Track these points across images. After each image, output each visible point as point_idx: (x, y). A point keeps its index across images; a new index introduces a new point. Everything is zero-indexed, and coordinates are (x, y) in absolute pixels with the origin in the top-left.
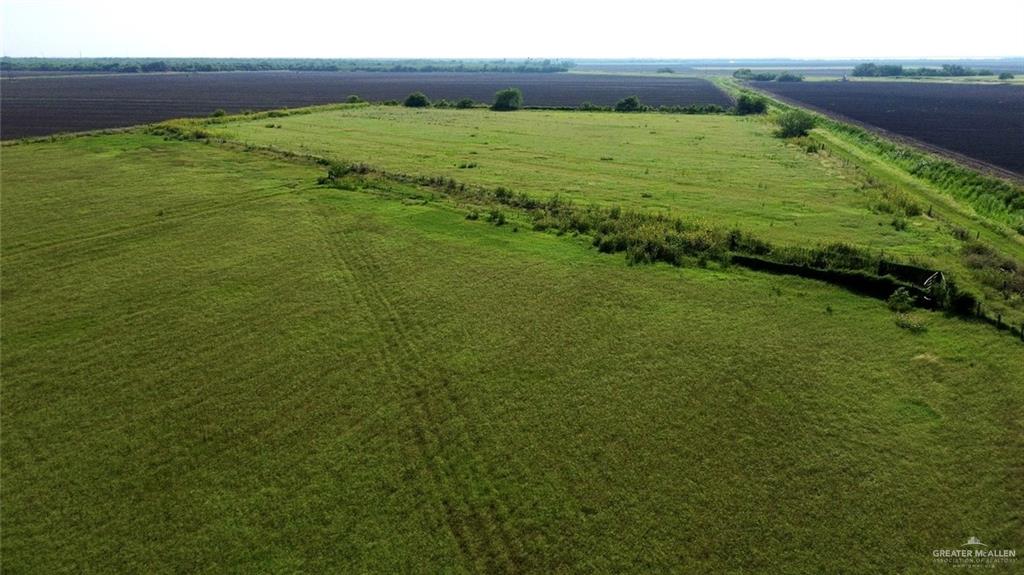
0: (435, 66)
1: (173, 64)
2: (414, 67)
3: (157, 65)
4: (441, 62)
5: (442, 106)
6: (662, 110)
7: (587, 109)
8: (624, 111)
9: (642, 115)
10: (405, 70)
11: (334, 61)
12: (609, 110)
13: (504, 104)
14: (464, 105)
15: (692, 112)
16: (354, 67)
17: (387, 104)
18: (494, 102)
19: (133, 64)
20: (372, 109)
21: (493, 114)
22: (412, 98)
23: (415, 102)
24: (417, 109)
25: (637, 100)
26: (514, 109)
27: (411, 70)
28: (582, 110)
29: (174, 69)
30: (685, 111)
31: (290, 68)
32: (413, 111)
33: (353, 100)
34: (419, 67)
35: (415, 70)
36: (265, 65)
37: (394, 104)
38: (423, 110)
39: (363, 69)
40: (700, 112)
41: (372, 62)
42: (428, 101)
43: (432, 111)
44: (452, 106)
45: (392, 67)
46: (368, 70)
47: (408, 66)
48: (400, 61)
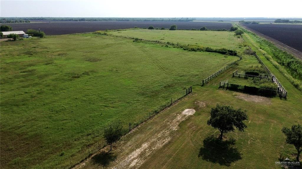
0: (156, 20)
1: (87, 19)
2: (150, 20)
3: (83, 19)
4: (157, 18)
5: (157, 29)
6: (212, 30)
7: (193, 30)
8: (202, 30)
9: (206, 31)
10: (147, 21)
11: (128, 18)
12: (198, 30)
13: (172, 28)
14: (163, 29)
15: (219, 30)
16: (133, 20)
17: (144, 29)
18: (170, 28)
19: (77, 19)
20: (141, 30)
21: (169, 31)
22: (150, 27)
23: (151, 28)
24: (151, 30)
25: (206, 28)
26: (175, 30)
27: (149, 21)
28: (191, 30)
29: (87, 21)
30: (217, 30)
31: (117, 20)
32: (150, 30)
33: (136, 28)
34: (151, 20)
35: (150, 21)
36: (110, 19)
37: (146, 28)
38: (153, 30)
39: (136, 21)
40: (221, 30)
41: (139, 18)
42: (153, 27)
43: (155, 30)
44: (160, 29)
45: (143, 20)
46: (137, 21)
47: (148, 20)
48: (146, 18)
